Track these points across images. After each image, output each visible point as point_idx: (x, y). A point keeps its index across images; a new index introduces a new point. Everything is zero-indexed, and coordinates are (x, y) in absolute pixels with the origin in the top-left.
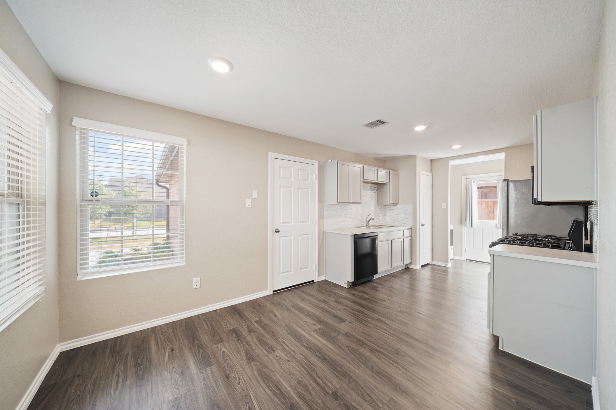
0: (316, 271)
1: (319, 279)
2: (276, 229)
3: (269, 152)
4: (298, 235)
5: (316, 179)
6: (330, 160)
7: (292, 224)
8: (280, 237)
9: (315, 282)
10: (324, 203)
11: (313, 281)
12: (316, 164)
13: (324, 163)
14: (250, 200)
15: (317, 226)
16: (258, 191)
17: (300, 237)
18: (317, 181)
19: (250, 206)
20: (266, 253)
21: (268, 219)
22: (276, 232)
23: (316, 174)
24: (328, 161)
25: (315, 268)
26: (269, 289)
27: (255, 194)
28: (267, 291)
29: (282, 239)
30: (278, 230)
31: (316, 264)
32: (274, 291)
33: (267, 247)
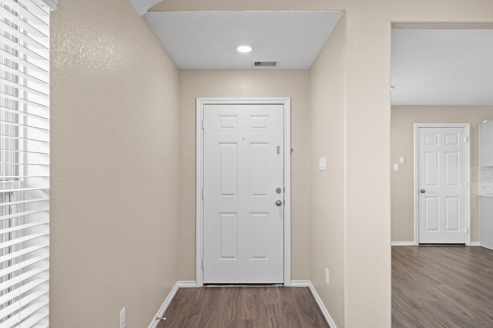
0: (468, 235)
1: (472, 244)
2: (422, 190)
3: (414, 124)
4: (446, 197)
5: (467, 142)
6: (486, 121)
7: (439, 186)
8: (426, 197)
9: (467, 246)
10: (479, 166)
11: (464, 244)
12: (467, 127)
13: (478, 124)
14: (398, 165)
15: (469, 190)
16: (404, 157)
17: (447, 199)
18: (469, 144)
19: (398, 170)
20: (412, 210)
21: (414, 181)
22: (422, 192)
23: (468, 136)
24: (484, 122)
25: (466, 232)
26: (415, 241)
27: (402, 160)
28: (413, 242)
29: (427, 199)
30: (424, 190)
31: (468, 228)
32: (420, 244)
33: (413, 204)
